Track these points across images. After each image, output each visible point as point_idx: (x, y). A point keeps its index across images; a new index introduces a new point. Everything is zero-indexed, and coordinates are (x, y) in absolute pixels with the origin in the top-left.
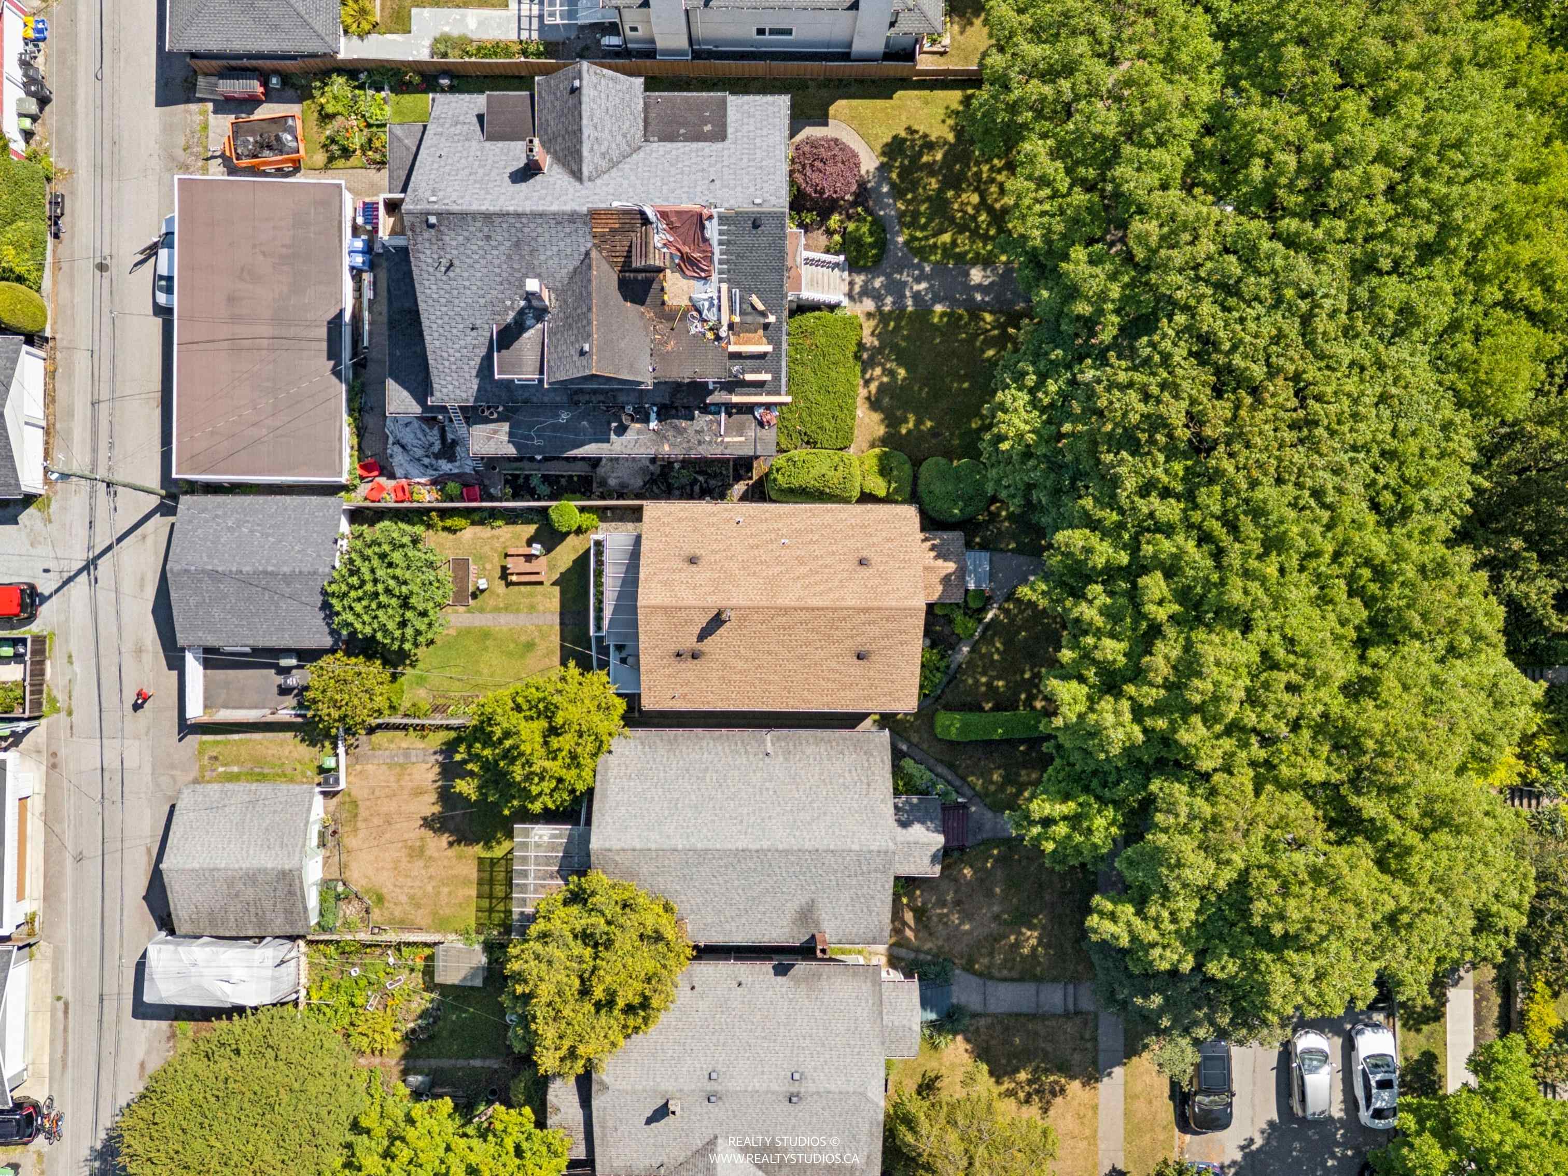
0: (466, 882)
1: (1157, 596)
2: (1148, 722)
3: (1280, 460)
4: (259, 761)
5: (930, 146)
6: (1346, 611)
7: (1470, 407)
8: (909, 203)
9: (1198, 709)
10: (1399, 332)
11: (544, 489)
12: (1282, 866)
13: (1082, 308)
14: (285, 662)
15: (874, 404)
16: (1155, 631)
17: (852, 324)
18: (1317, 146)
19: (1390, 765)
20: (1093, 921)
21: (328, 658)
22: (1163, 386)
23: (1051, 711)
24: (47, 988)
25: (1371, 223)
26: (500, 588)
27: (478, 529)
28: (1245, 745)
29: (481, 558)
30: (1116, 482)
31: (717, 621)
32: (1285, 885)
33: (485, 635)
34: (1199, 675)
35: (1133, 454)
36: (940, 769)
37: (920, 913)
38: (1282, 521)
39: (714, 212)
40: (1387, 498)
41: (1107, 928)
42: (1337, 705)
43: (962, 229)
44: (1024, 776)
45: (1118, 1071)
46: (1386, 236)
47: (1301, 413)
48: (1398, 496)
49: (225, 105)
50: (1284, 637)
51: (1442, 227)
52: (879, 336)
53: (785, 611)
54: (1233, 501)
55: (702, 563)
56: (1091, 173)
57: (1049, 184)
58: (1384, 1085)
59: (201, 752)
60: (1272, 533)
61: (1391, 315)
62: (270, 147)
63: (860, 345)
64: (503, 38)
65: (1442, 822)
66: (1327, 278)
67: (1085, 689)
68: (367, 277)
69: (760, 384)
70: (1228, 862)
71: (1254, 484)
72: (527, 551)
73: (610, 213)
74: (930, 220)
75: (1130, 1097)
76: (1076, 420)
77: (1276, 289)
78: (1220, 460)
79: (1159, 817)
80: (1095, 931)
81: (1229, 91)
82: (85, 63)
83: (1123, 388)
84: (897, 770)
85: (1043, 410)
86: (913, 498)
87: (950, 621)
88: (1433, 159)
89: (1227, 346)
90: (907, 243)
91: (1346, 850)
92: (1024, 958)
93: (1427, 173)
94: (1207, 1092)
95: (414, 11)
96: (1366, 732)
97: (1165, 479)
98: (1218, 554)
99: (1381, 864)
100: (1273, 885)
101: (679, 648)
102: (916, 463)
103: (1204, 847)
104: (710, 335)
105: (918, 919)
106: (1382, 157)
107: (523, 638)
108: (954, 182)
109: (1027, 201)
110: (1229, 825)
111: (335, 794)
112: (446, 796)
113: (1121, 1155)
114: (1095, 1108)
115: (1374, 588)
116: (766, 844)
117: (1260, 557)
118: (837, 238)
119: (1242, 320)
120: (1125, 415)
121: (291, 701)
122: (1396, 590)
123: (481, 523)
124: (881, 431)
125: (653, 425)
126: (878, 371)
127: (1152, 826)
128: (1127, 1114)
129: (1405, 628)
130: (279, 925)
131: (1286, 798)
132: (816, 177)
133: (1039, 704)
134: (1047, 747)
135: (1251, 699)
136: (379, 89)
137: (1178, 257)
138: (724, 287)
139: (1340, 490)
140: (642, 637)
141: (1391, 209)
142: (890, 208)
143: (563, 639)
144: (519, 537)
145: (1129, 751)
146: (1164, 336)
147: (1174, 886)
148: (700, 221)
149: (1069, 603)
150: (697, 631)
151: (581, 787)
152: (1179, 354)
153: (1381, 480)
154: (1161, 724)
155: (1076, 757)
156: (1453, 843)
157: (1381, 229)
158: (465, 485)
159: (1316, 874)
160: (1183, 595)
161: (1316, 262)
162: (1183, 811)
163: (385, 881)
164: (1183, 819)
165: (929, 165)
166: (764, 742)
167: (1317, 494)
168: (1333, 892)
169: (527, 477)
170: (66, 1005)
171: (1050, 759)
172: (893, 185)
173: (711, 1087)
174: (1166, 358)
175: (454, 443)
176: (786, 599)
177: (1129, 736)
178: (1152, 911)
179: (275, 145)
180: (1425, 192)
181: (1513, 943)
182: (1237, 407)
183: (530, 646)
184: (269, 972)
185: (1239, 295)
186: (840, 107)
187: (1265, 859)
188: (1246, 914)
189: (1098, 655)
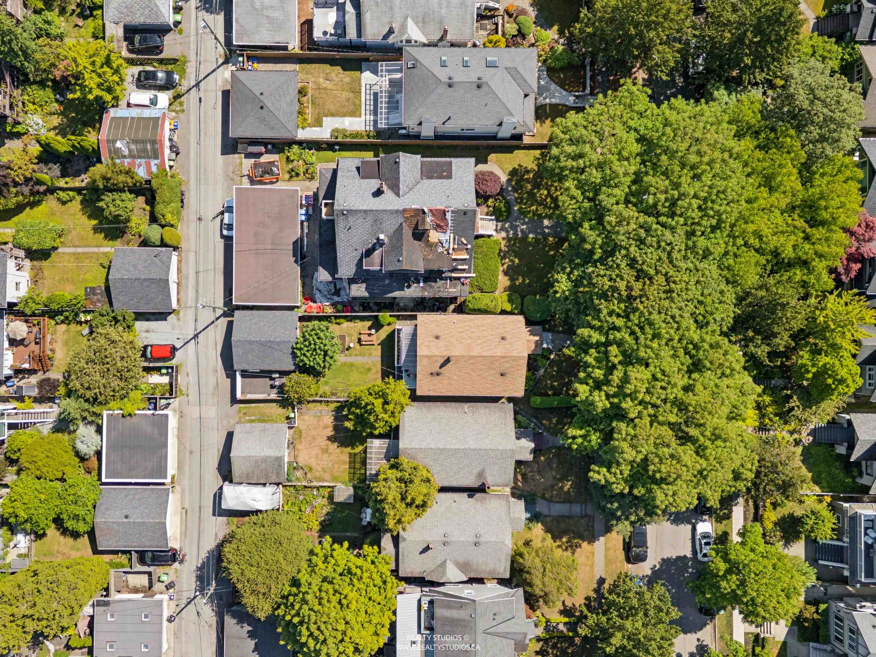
0: (344, 462)
1: (614, 354)
2: (611, 400)
3: (659, 305)
4: (264, 414)
5: (528, 172)
6: (683, 360)
7: (732, 284)
8: (519, 194)
9: (630, 395)
10: (705, 257)
11: (375, 308)
12: (660, 453)
13: (588, 246)
14: (274, 376)
15: (506, 273)
16: (614, 367)
17: (496, 242)
18: (672, 192)
19: (698, 416)
20: (591, 474)
21: (293, 374)
22: (617, 276)
23: (576, 395)
24: (179, 504)
25: (693, 219)
26: (358, 346)
27: (349, 323)
28: (646, 408)
29: (350, 335)
30: (599, 311)
31: (448, 361)
32: (661, 460)
33: (352, 365)
34: (629, 383)
35: (605, 301)
36: (532, 419)
37: (524, 475)
38: (659, 328)
39: (450, 209)
40: (700, 318)
41: (596, 476)
42: (680, 394)
43: (540, 204)
44: (565, 420)
45: (602, 539)
46: (699, 224)
47: (668, 287)
48: (704, 317)
49: (249, 156)
50: (661, 370)
51: (718, 220)
52: (507, 247)
53: (473, 357)
54: (643, 319)
55: (441, 338)
56: (591, 195)
57: (575, 198)
58: (707, 544)
59: (240, 411)
60: (656, 332)
61: (701, 252)
62: (268, 173)
63: (500, 250)
64: (359, 129)
65: (718, 437)
66: (677, 238)
67: (588, 388)
68: (305, 224)
69: (463, 270)
70: (641, 452)
71: (650, 313)
72: (369, 332)
73: (410, 210)
74: (527, 201)
75: (607, 549)
76: (585, 286)
77: (658, 242)
78: (637, 303)
79: (615, 435)
80: (592, 478)
81: (642, 166)
82: (193, 139)
83: (602, 276)
84: (515, 419)
85: (572, 282)
86: (521, 313)
87: (536, 360)
88: (714, 197)
89: (640, 262)
90: (518, 210)
91: (683, 447)
92: (565, 493)
93: (713, 202)
94: (638, 547)
95: (324, 118)
96: (690, 404)
97: (617, 310)
98: (637, 339)
99: (697, 453)
100: (657, 460)
101: (432, 371)
102: (523, 297)
103: (633, 446)
104: (445, 252)
105: (523, 478)
106: (695, 196)
107: (367, 366)
108: (537, 186)
109: (566, 204)
110: (640, 437)
111: (292, 428)
112: (336, 428)
113: (604, 572)
114: (593, 554)
115: (693, 352)
116: (467, 447)
117: (651, 341)
118: (491, 209)
119: (646, 253)
120: (603, 286)
121: (275, 391)
122: (701, 353)
123: (351, 321)
124: (508, 283)
125: (421, 284)
126: (507, 260)
127: (612, 439)
128: (606, 556)
129: (704, 367)
130: (274, 479)
131: (661, 428)
132: (483, 187)
133: (571, 392)
134: (574, 410)
135: (648, 391)
136: (310, 150)
137: (622, 230)
138: (452, 235)
139: (681, 316)
140: (418, 367)
141: (700, 214)
142: (512, 196)
143: (382, 365)
144: (364, 326)
145: (604, 411)
146: (617, 258)
147: (621, 460)
148: (444, 212)
149: (583, 355)
150: (439, 365)
151: (394, 425)
152: (623, 265)
153: (698, 312)
154: (616, 400)
155: (585, 413)
156: (723, 445)
157: (696, 221)
158: (344, 306)
159: (672, 456)
160: (624, 353)
161: (673, 232)
162: (624, 433)
163: (313, 462)
164: (624, 436)
165: (527, 179)
166: (463, 408)
167: (673, 317)
168: (678, 462)
169: (369, 303)
170: (186, 511)
171: (575, 414)
172: (513, 187)
173: (445, 539)
174: (618, 266)
175: (340, 289)
176: (474, 353)
177: (604, 405)
178: (613, 470)
179: (271, 173)
180: (712, 209)
181: (749, 484)
182: (644, 284)
183: (369, 369)
184: (270, 497)
185: (645, 244)
186: (492, 157)
187: (654, 450)
188: (647, 471)
189: (593, 375)
